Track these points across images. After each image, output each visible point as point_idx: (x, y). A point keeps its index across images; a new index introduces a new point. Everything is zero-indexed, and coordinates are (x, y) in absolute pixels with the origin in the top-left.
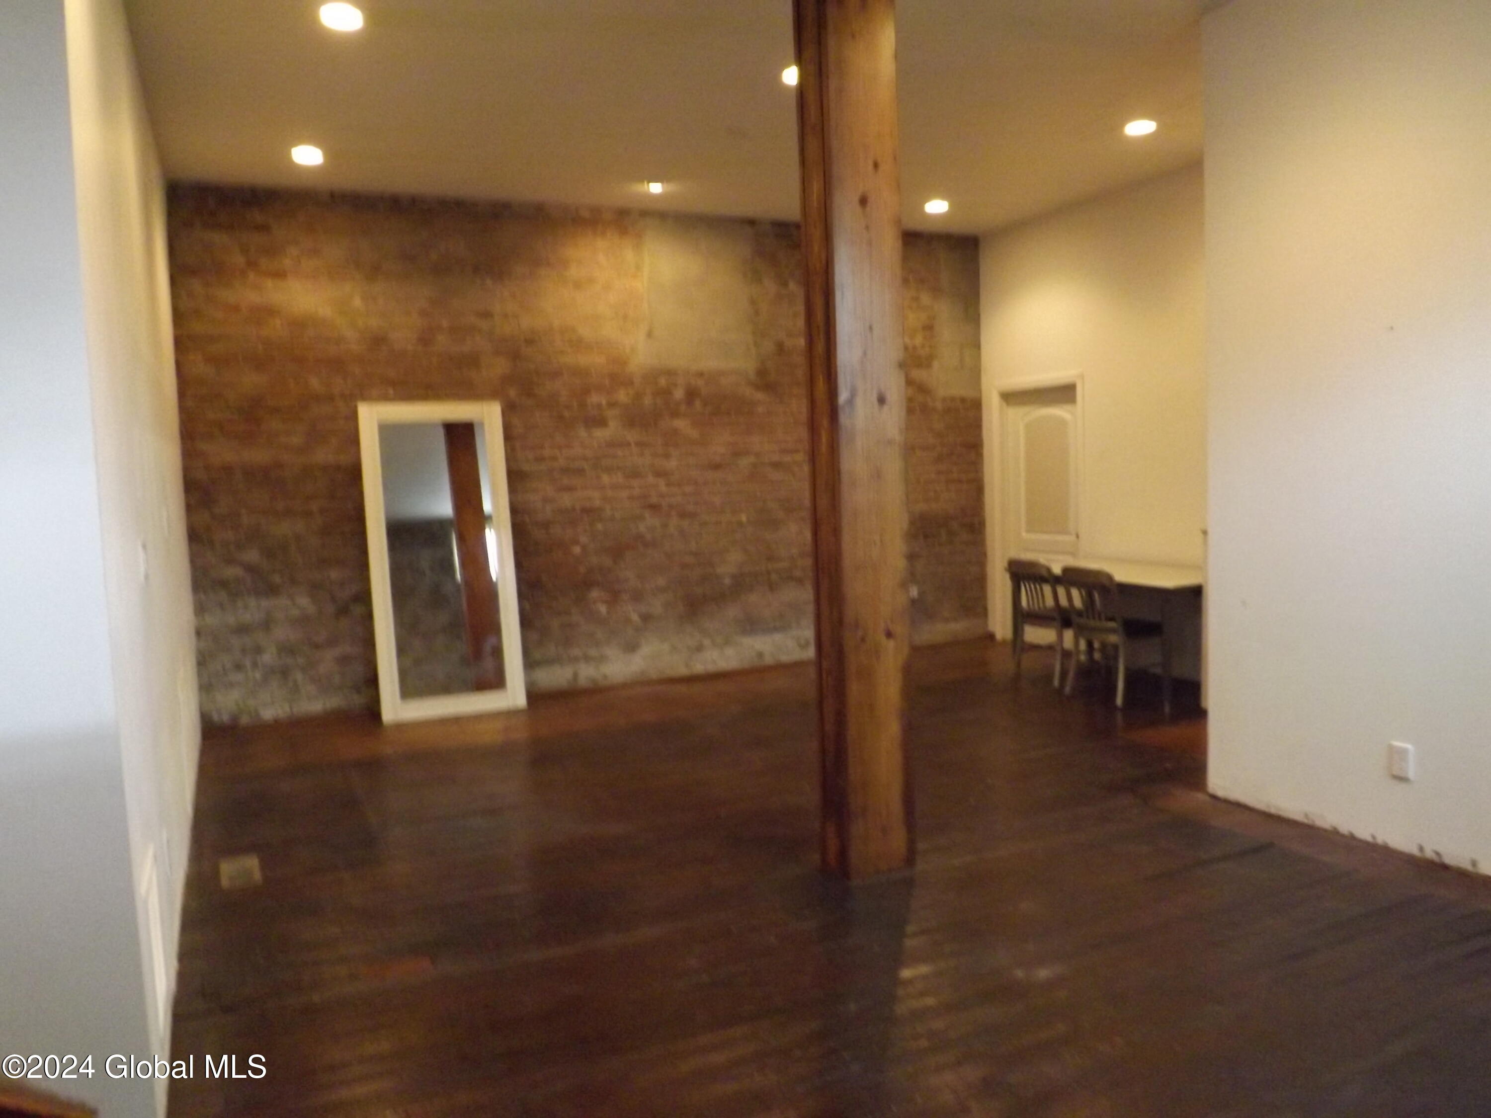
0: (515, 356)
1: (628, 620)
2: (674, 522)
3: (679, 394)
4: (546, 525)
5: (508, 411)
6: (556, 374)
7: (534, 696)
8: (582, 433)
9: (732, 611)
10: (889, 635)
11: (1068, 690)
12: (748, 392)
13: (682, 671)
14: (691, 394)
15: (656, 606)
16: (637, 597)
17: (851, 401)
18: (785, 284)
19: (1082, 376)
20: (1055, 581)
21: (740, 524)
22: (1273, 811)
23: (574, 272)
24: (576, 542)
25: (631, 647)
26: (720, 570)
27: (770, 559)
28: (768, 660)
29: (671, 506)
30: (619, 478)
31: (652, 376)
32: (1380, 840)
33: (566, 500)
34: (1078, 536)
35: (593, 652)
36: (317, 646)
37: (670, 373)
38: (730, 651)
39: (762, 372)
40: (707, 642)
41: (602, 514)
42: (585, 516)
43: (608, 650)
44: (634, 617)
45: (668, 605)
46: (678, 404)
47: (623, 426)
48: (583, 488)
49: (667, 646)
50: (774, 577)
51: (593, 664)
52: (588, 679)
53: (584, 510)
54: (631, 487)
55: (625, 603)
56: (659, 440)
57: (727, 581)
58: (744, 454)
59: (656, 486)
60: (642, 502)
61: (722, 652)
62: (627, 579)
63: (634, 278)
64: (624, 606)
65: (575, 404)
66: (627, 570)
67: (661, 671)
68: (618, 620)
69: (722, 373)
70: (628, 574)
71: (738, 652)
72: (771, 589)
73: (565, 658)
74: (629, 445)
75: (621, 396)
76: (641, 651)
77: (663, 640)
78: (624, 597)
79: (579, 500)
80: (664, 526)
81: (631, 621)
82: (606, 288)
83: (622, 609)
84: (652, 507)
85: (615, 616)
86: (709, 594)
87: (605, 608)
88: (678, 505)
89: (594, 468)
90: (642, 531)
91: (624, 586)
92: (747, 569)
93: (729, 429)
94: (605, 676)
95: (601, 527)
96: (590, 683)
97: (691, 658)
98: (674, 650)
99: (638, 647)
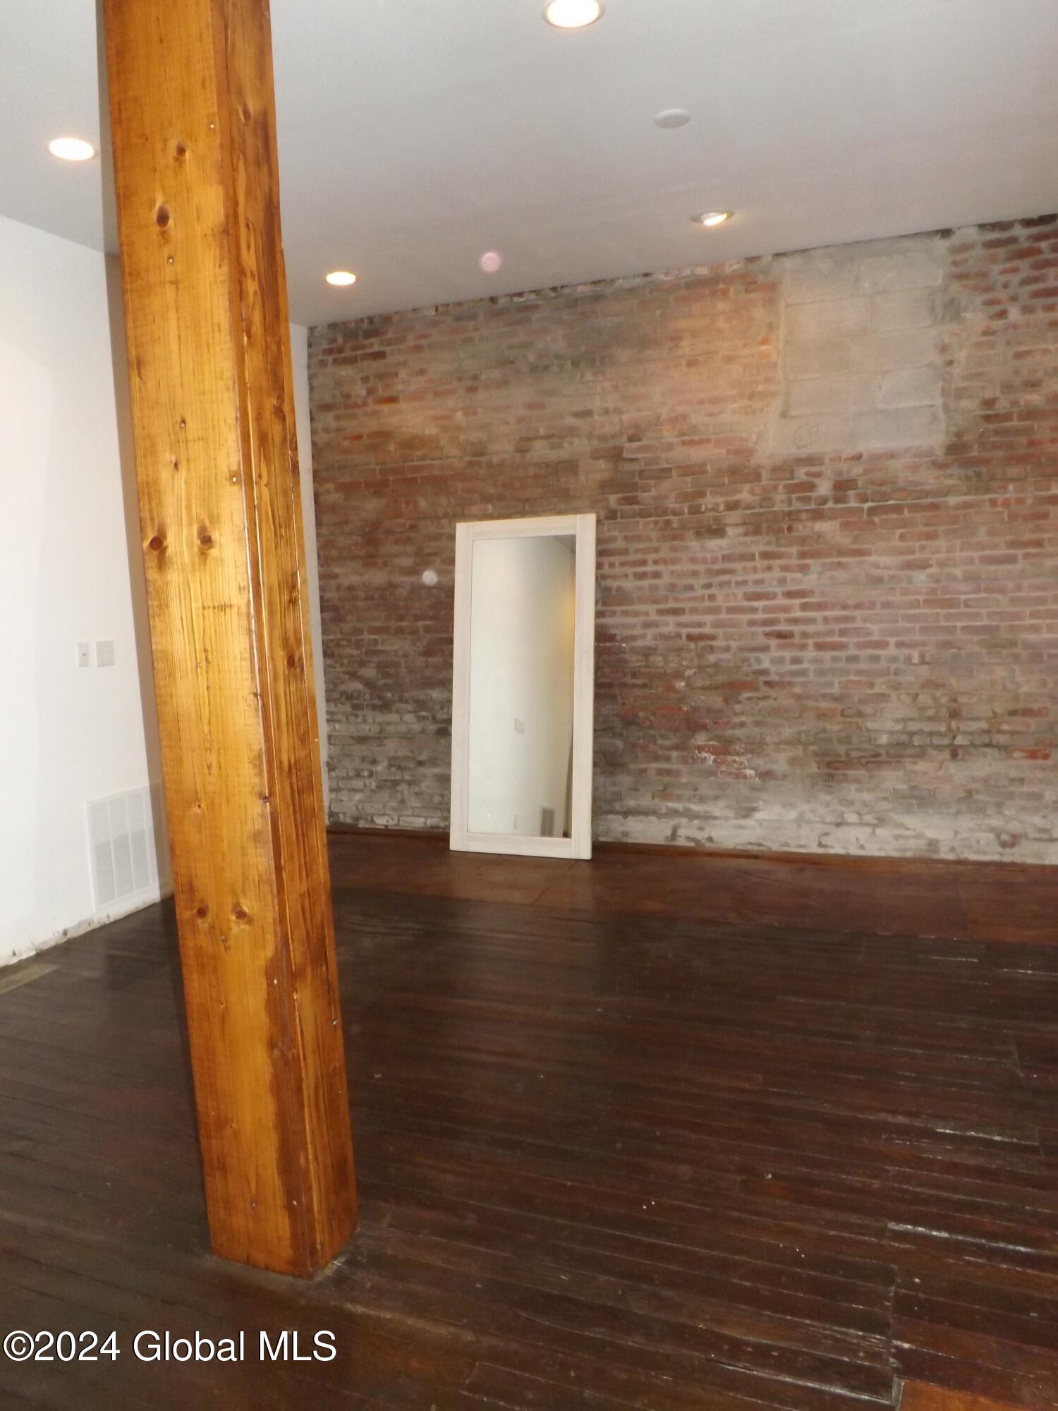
0: (616, 455)
1: (739, 776)
2: (810, 653)
3: (824, 488)
4: (647, 652)
5: (607, 518)
6: (664, 473)
7: (598, 847)
8: (693, 544)
9: (892, 779)
12: (930, 479)
14: (842, 486)
15: (780, 762)
16: (756, 748)
21: (909, 663)
23: (686, 347)
24: (678, 675)
25: (748, 812)
26: (873, 724)
27: (954, 714)
28: (946, 855)
29: (805, 635)
30: (737, 599)
31: (784, 469)
33: (671, 625)
35: (698, 808)
36: (420, 763)
37: (810, 461)
38: (883, 832)
39: (957, 449)
40: (852, 818)
41: (715, 643)
42: (692, 645)
43: (716, 809)
44: (750, 772)
45: (793, 762)
46: (824, 501)
47: (746, 534)
48: (694, 611)
49: (793, 815)
50: (960, 740)
51: (696, 822)
52: (689, 838)
53: (690, 637)
54: (754, 610)
55: (738, 754)
56: (794, 550)
57: (884, 739)
58: (924, 565)
59: (786, 609)
60: (767, 629)
61: (873, 833)
62: (742, 725)
63: (764, 342)
64: (737, 759)
65: (686, 510)
66: (742, 713)
67: (786, 844)
68: (730, 774)
69: (892, 456)
70: (743, 719)
71: (897, 837)
72: (954, 755)
73: (664, 811)
74: (752, 558)
75: (745, 494)
76: (759, 816)
77: (788, 805)
78: (738, 747)
79: (686, 625)
80: (795, 661)
81: (745, 777)
82: (729, 360)
83: (734, 761)
84: (780, 635)
85: (723, 768)
86: (854, 754)
87: (712, 757)
88: (817, 634)
89: (709, 586)
90: (766, 664)
91: (738, 732)
92: (913, 726)
93: (899, 532)
94: (710, 839)
95: (712, 658)
96: (692, 844)
97: (827, 834)
98: (800, 820)
99: (754, 809)
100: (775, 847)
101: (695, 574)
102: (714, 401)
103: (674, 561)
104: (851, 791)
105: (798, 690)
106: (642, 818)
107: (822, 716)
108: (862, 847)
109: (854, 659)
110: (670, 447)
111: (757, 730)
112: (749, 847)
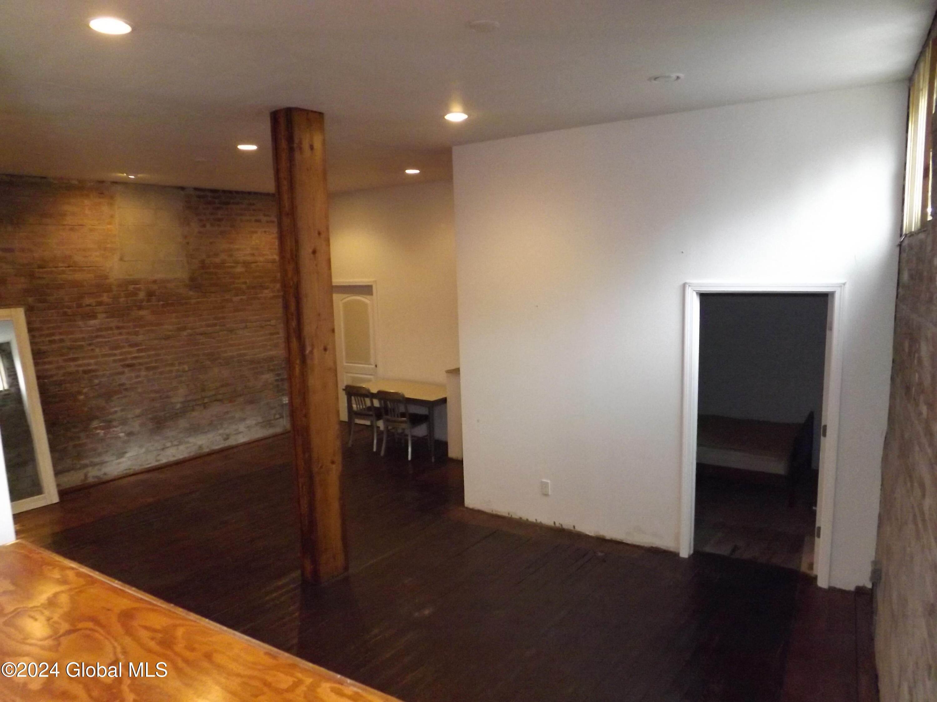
0: (31, 275)
1: (117, 438)
2: (143, 373)
3: (142, 295)
4: (60, 383)
5: (30, 311)
6: (60, 287)
8: (80, 323)
9: (183, 423)
10: (333, 462)
11: (382, 453)
12: (184, 291)
13: (154, 464)
14: (150, 294)
15: (136, 426)
16: (124, 422)
17: (311, 352)
18: (204, 226)
19: (375, 282)
20: (372, 396)
21: (184, 371)
22: (494, 513)
23: (69, 220)
24: (80, 393)
25: (121, 454)
26: (173, 400)
27: (203, 390)
28: (206, 450)
29: (140, 364)
30: (106, 350)
31: (124, 284)
32: (539, 521)
33: (72, 367)
34: (376, 366)
35: (97, 460)
37: (135, 282)
38: (182, 447)
39: (192, 279)
40: (169, 444)
41: (98, 373)
42: (86, 376)
43: (106, 458)
44: (122, 435)
45: (142, 425)
46: (142, 301)
47: (107, 317)
48: (83, 358)
49: (143, 450)
50: (206, 400)
51: (97, 467)
52: (94, 477)
53: (85, 372)
54: (115, 355)
55: (115, 427)
56: (131, 324)
57: (178, 406)
58: (184, 329)
59: (130, 353)
60: (122, 363)
61: (178, 449)
62: (116, 412)
63: (109, 223)
64: (115, 429)
65: (75, 306)
66: (115, 407)
67: (141, 465)
68: (112, 438)
69: (168, 281)
70: (116, 409)
71: (187, 448)
72: (205, 408)
73: (78, 466)
74: (111, 329)
75: (105, 298)
76: (128, 455)
77: (141, 446)
78: (114, 423)
79: (79, 366)
80: (137, 377)
81: (120, 437)
82: (91, 230)
83: (114, 431)
84: (129, 366)
85: (109, 436)
86: (168, 415)
87: (103, 431)
88: (146, 363)
89: (90, 345)
90: (123, 381)
91: (114, 417)
92: (190, 398)
93: (174, 315)
94: (105, 474)
95: (96, 381)
96: (96, 480)
97: (159, 455)
98: (148, 452)
99: (125, 453)
100: (137, 468)
101: (83, 339)
102: (84, 250)
103: (72, 333)
104: (169, 433)
105: (140, 390)
106: (67, 474)
107: (153, 400)
108: (174, 456)
109: (161, 373)
110: (63, 272)
111: (123, 413)
112: (125, 472)
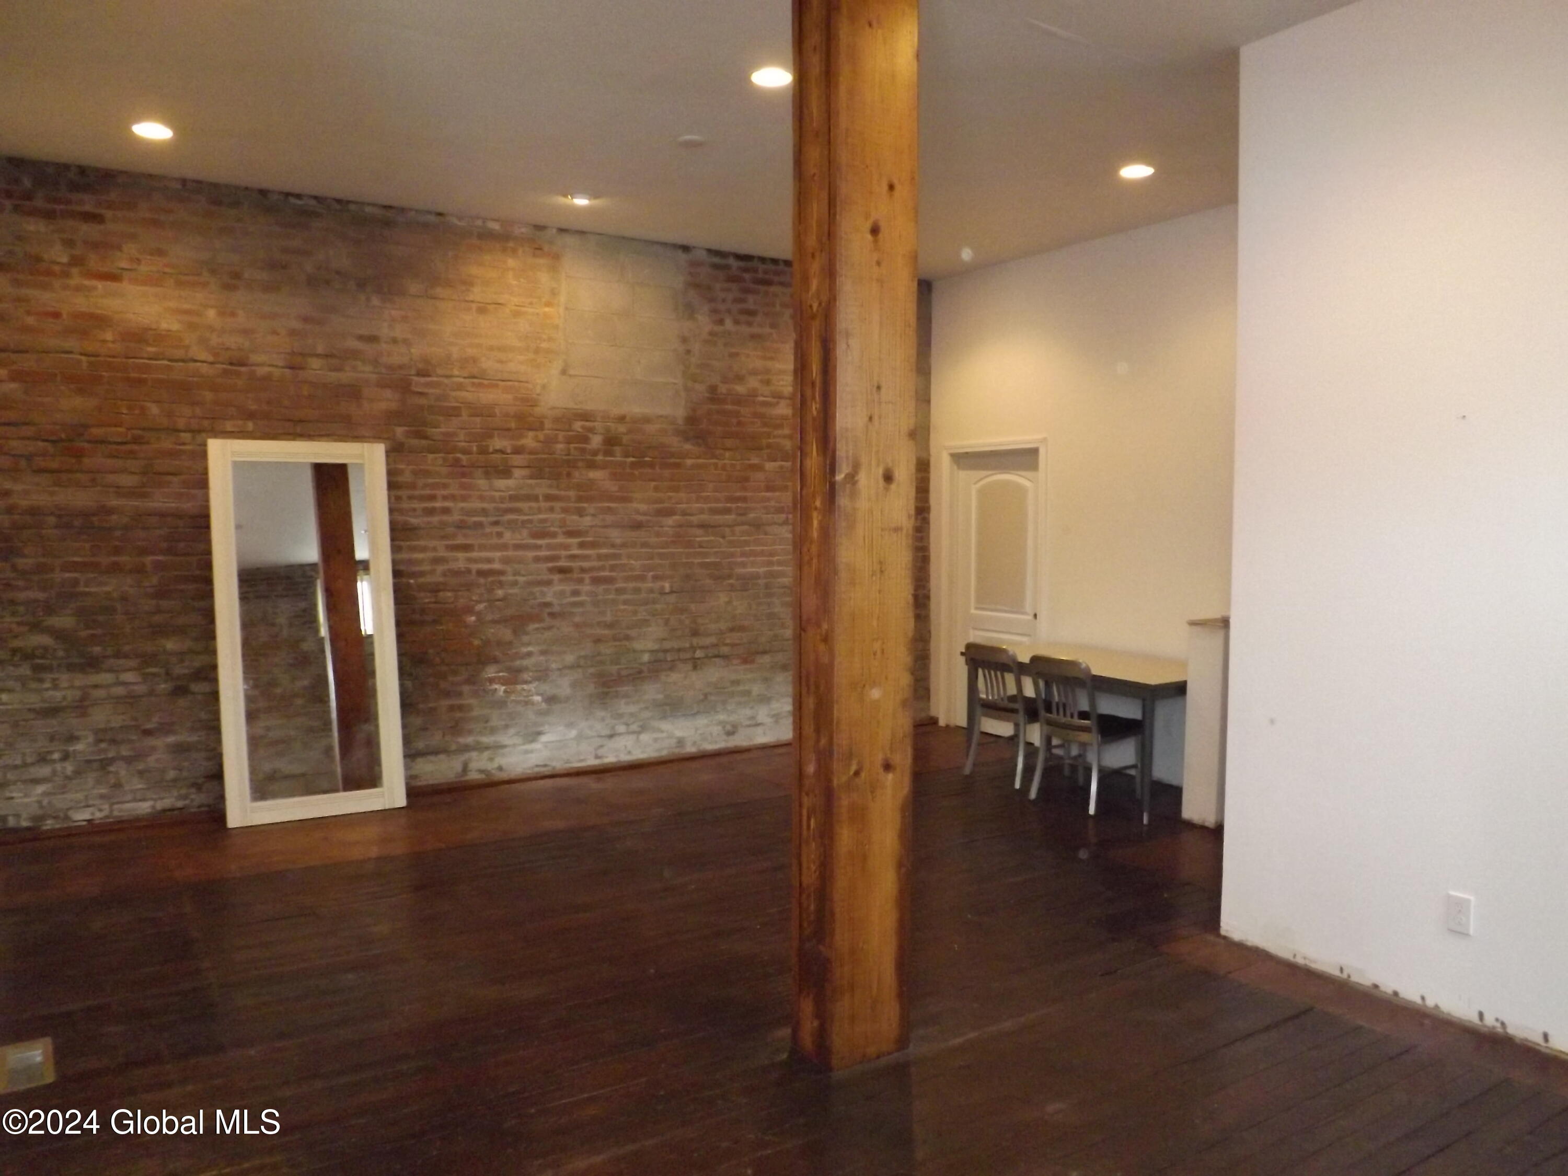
0: (404, 387)
1: (527, 703)
2: (586, 588)
3: (596, 441)
4: (435, 589)
5: (395, 452)
6: (453, 412)
7: (413, 792)
8: (482, 483)
9: (651, 691)
10: (888, 767)
12: (674, 442)
13: (592, 762)
14: (611, 441)
15: (563, 686)
16: (542, 675)
17: (852, 478)
18: (721, 322)
19: (1044, 440)
20: (1021, 669)
21: (662, 593)
22: (1300, 961)
23: (477, 294)
24: (469, 610)
25: (534, 736)
26: (638, 645)
27: (695, 633)
28: (690, 749)
29: (583, 570)
30: (523, 537)
31: (566, 419)
32: (1430, 1003)
33: (460, 560)
34: (1035, 616)
35: (486, 740)
37: (585, 416)
38: (645, 737)
39: (692, 420)
40: (621, 729)
41: (503, 578)
42: (482, 581)
43: (504, 738)
44: (538, 698)
45: (574, 685)
46: (595, 453)
47: (531, 477)
48: (482, 548)
49: (573, 733)
50: (699, 654)
51: (486, 754)
52: (481, 771)
53: (480, 573)
54: (538, 547)
55: (526, 682)
56: (572, 494)
57: (646, 657)
58: (670, 513)
59: (566, 547)
60: (550, 565)
61: (638, 739)
62: (529, 654)
63: (548, 304)
64: (525, 687)
65: (475, 449)
66: (529, 644)
67: (568, 762)
68: (518, 702)
69: (647, 420)
70: (530, 649)
71: (656, 740)
72: (695, 668)
73: (454, 747)
74: (535, 498)
75: (529, 440)
76: (544, 738)
77: (570, 725)
78: (526, 676)
79: (475, 561)
80: (576, 593)
81: (533, 704)
82: (516, 314)
83: (524, 690)
84: (562, 570)
85: (513, 697)
86: (624, 673)
87: (503, 688)
88: (591, 569)
89: (496, 523)
90: (548, 599)
91: (526, 662)
92: (668, 645)
93: (653, 484)
94: (500, 768)
95: (500, 593)
96: (483, 776)
97: (602, 746)
98: (580, 737)
99: (540, 733)
100: (559, 765)
101: (484, 512)
102: (501, 349)
103: (464, 499)
104: (624, 707)
105: (577, 619)
106: (432, 758)
107: (598, 640)
108: (629, 753)
109: (619, 591)
110: (460, 387)
111: (542, 658)
112: (537, 770)
